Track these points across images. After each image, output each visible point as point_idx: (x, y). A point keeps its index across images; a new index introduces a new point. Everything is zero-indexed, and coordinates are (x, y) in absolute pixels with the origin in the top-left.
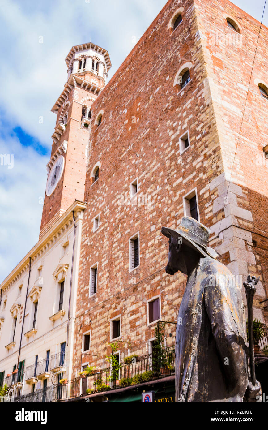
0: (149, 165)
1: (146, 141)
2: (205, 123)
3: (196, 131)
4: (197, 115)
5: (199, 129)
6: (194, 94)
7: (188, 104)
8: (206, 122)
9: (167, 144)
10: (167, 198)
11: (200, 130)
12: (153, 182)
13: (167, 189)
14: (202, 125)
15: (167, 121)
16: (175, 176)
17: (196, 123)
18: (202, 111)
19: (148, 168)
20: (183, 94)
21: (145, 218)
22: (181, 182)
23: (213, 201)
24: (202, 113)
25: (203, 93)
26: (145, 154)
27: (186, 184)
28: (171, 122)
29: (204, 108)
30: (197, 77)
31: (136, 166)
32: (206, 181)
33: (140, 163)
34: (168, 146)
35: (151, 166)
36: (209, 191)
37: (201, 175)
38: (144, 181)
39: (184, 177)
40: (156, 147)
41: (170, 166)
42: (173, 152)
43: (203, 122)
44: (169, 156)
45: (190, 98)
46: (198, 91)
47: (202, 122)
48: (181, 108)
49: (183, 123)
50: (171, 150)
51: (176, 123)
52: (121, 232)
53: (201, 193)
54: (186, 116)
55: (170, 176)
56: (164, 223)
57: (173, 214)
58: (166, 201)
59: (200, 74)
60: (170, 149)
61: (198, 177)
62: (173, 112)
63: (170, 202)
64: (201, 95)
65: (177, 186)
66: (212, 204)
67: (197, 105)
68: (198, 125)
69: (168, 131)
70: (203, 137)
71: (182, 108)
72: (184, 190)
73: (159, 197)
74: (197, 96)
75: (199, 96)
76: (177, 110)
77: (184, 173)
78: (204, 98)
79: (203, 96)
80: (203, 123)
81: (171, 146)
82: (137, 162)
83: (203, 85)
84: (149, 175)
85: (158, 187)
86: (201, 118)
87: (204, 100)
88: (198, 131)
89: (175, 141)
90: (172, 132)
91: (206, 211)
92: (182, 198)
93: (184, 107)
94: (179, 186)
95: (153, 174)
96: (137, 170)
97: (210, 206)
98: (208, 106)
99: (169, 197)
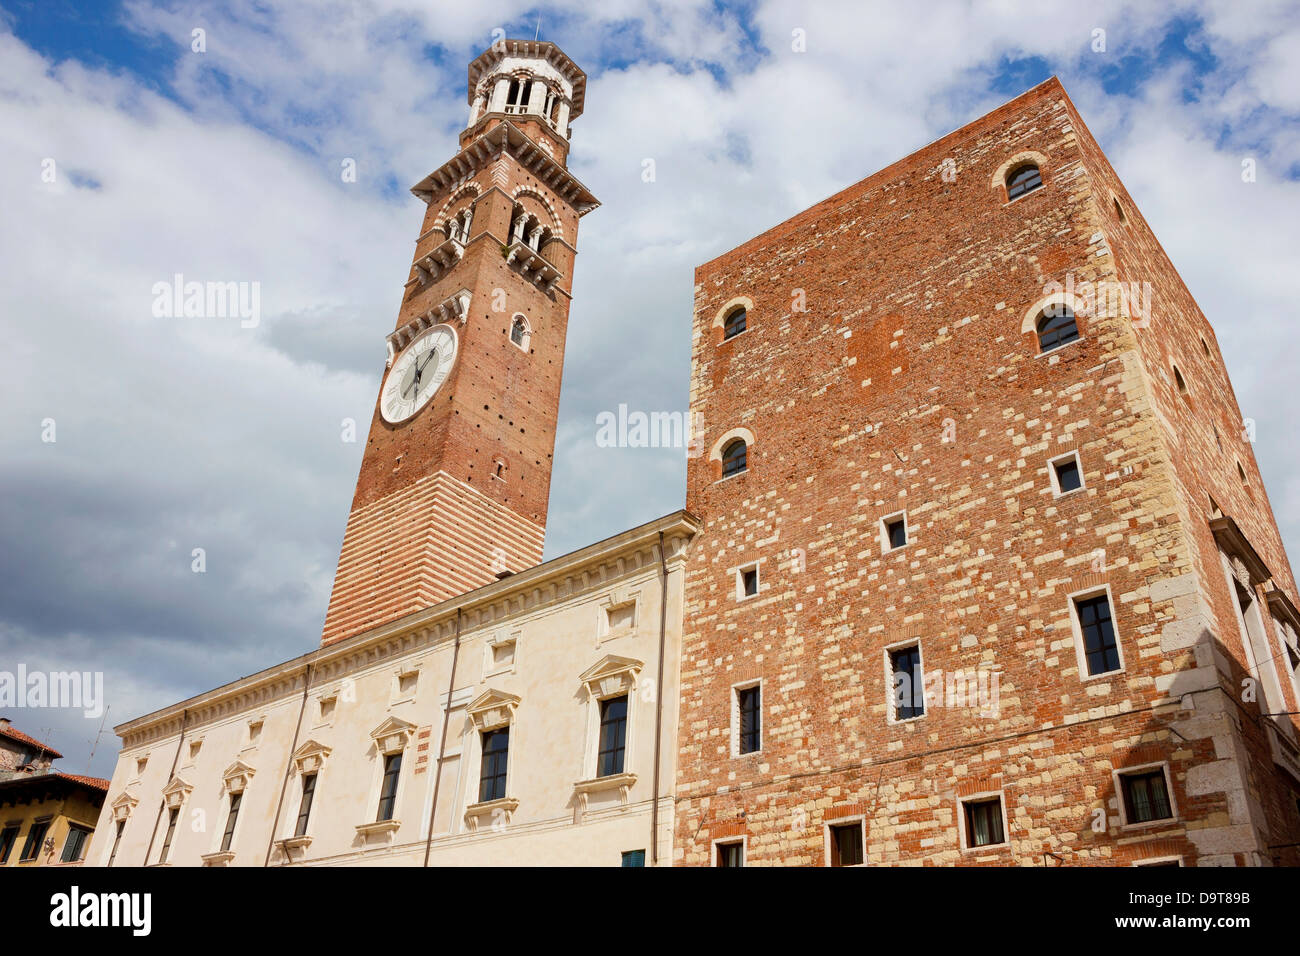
0: (943, 491)
1: (930, 431)
2: (1128, 451)
3: (1102, 460)
4: (1105, 425)
5: (1112, 457)
6: (1091, 374)
7: (1075, 391)
8: (1133, 449)
9: (1008, 462)
10: (1017, 584)
11: (1115, 462)
12: (964, 535)
13: (1014, 565)
14: (1120, 453)
15: (1005, 406)
16: (1039, 541)
17: (1103, 442)
18: (1121, 422)
19: (944, 498)
20: (1054, 360)
21: (942, 611)
22: (1061, 561)
23: (1161, 624)
24: (1121, 426)
25: (1120, 382)
26: (928, 461)
27: (1075, 568)
28: (1017, 413)
29: (1125, 416)
30: (1101, 339)
31: (897, 481)
32: (1139, 579)
33: (913, 479)
34: (1013, 468)
35: (954, 497)
36: (1148, 600)
37: (1123, 561)
38: (930, 525)
39: (1069, 553)
40: (967, 457)
41: (1022, 515)
42: (1030, 485)
43: (1122, 447)
44: (1018, 490)
45: (1080, 380)
46: (1106, 373)
47: (1119, 444)
48: (1049, 393)
49: (1062, 431)
50: (1021, 481)
51: (1036, 422)
52: (852, 625)
53: (1125, 598)
54: (1068, 416)
55: (1022, 537)
56: (1009, 638)
57: (1037, 624)
58: (1012, 591)
59: (1111, 335)
60: (1016, 475)
61: (1114, 563)
62: (1024, 393)
63: (1024, 595)
64: (1114, 385)
65: (1047, 564)
66: (1158, 630)
67: (1102, 403)
68: (1107, 450)
69: (1010, 432)
70: (1126, 480)
71: (1055, 394)
72: (1070, 580)
73: (986, 576)
74: (1105, 382)
75: (1109, 386)
76: (1038, 392)
77: (1069, 543)
78: (1124, 394)
79: (1122, 388)
80: (1125, 450)
81: (1023, 471)
82: (899, 472)
83: (1118, 363)
84: (945, 514)
85: (981, 552)
86: (1117, 436)
87: (1126, 400)
88: (1109, 463)
89: (1035, 461)
90: (1020, 439)
91: (1141, 642)
92: (1064, 596)
93: (1062, 394)
94: (1054, 568)
95: (962, 517)
96: (903, 493)
97: (1153, 633)
98: (1138, 416)
99: (1022, 583)
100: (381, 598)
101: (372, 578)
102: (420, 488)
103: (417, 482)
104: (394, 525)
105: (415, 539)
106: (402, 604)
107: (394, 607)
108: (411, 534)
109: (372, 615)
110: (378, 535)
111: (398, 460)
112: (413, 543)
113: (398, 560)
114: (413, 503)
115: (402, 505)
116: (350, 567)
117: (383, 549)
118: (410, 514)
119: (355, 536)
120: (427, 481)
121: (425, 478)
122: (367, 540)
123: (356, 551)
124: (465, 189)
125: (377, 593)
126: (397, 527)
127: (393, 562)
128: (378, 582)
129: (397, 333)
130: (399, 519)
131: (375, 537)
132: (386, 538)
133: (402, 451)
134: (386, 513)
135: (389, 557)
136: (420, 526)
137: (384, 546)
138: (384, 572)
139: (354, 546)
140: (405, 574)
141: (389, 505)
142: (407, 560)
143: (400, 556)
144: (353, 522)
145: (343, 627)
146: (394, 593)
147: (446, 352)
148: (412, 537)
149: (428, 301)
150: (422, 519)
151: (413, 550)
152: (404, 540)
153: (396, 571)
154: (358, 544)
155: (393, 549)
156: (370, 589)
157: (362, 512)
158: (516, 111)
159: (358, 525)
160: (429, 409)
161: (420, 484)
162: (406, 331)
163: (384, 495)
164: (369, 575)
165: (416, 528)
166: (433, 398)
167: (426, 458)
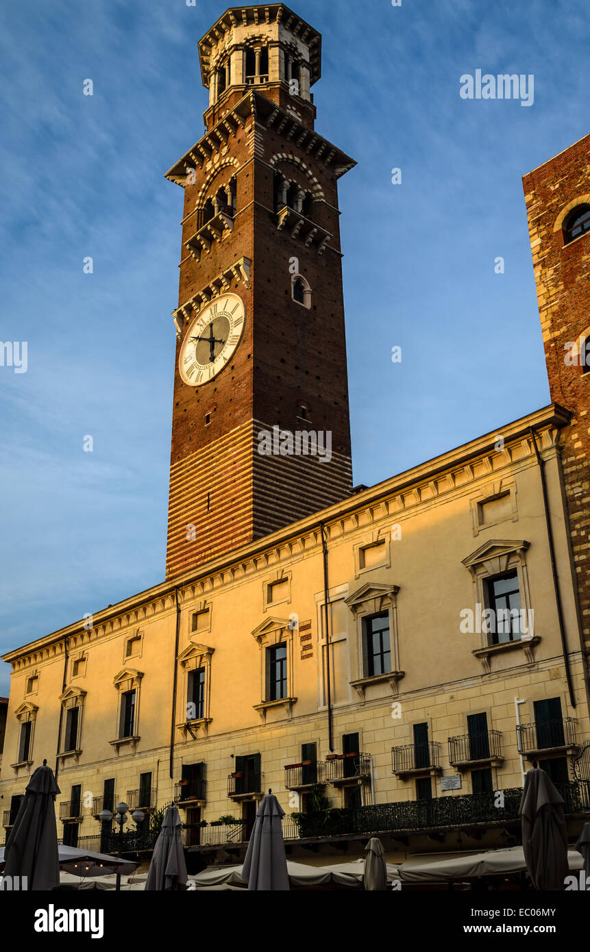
100: (216, 530)
101: (204, 514)
102: (234, 436)
103: (231, 432)
104: (215, 470)
105: (239, 478)
106: (239, 532)
107: (231, 535)
108: (234, 475)
109: (211, 544)
110: (202, 480)
111: (208, 416)
112: (238, 482)
113: (227, 497)
114: (230, 450)
115: (220, 453)
116: (181, 509)
117: (210, 490)
118: (230, 459)
119: (179, 484)
120: (241, 429)
121: (239, 427)
122: (192, 486)
123: (183, 496)
124: (221, 166)
125: (212, 526)
126: (219, 471)
127: (222, 500)
128: (210, 517)
129: (182, 308)
130: (220, 464)
131: (199, 482)
132: (210, 481)
133: (209, 407)
134: (205, 461)
135: (217, 496)
136: (243, 467)
137: (210, 488)
138: (215, 509)
139: (181, 492)
140: (235, 508)
141: (207, 454)
142: (235, 496)
143: (227, 493)
144: (175, 473)
145: (185, 556)
146: (228, 524)
147: (235, 317)
148: (236, 477)
149: (206, 275)
150: (242, 461)
151: (240, 487)
152: (229, 480)
153: (227, 506)
154: (184, 490)
155: (219, 489)
156: (203, 524)
157: (182, 463)
158: (257, 81)
159: (181, 475)
160: (228, 369)
161: (234, 433)
162: (190, 305)
163: (201, 447)
164: (201, 513)
165: (237, 470)
166: (231, 359)
167: (235, 411)
